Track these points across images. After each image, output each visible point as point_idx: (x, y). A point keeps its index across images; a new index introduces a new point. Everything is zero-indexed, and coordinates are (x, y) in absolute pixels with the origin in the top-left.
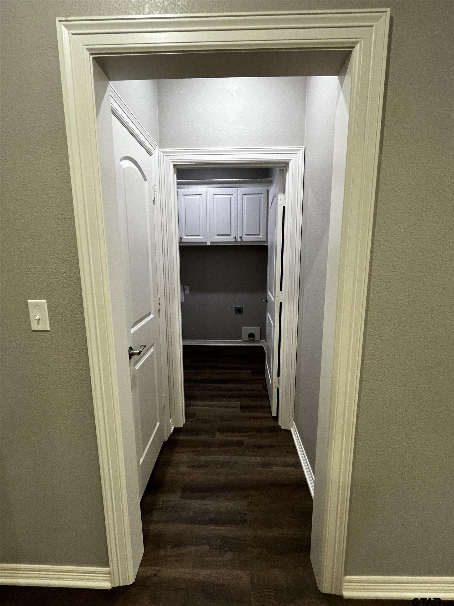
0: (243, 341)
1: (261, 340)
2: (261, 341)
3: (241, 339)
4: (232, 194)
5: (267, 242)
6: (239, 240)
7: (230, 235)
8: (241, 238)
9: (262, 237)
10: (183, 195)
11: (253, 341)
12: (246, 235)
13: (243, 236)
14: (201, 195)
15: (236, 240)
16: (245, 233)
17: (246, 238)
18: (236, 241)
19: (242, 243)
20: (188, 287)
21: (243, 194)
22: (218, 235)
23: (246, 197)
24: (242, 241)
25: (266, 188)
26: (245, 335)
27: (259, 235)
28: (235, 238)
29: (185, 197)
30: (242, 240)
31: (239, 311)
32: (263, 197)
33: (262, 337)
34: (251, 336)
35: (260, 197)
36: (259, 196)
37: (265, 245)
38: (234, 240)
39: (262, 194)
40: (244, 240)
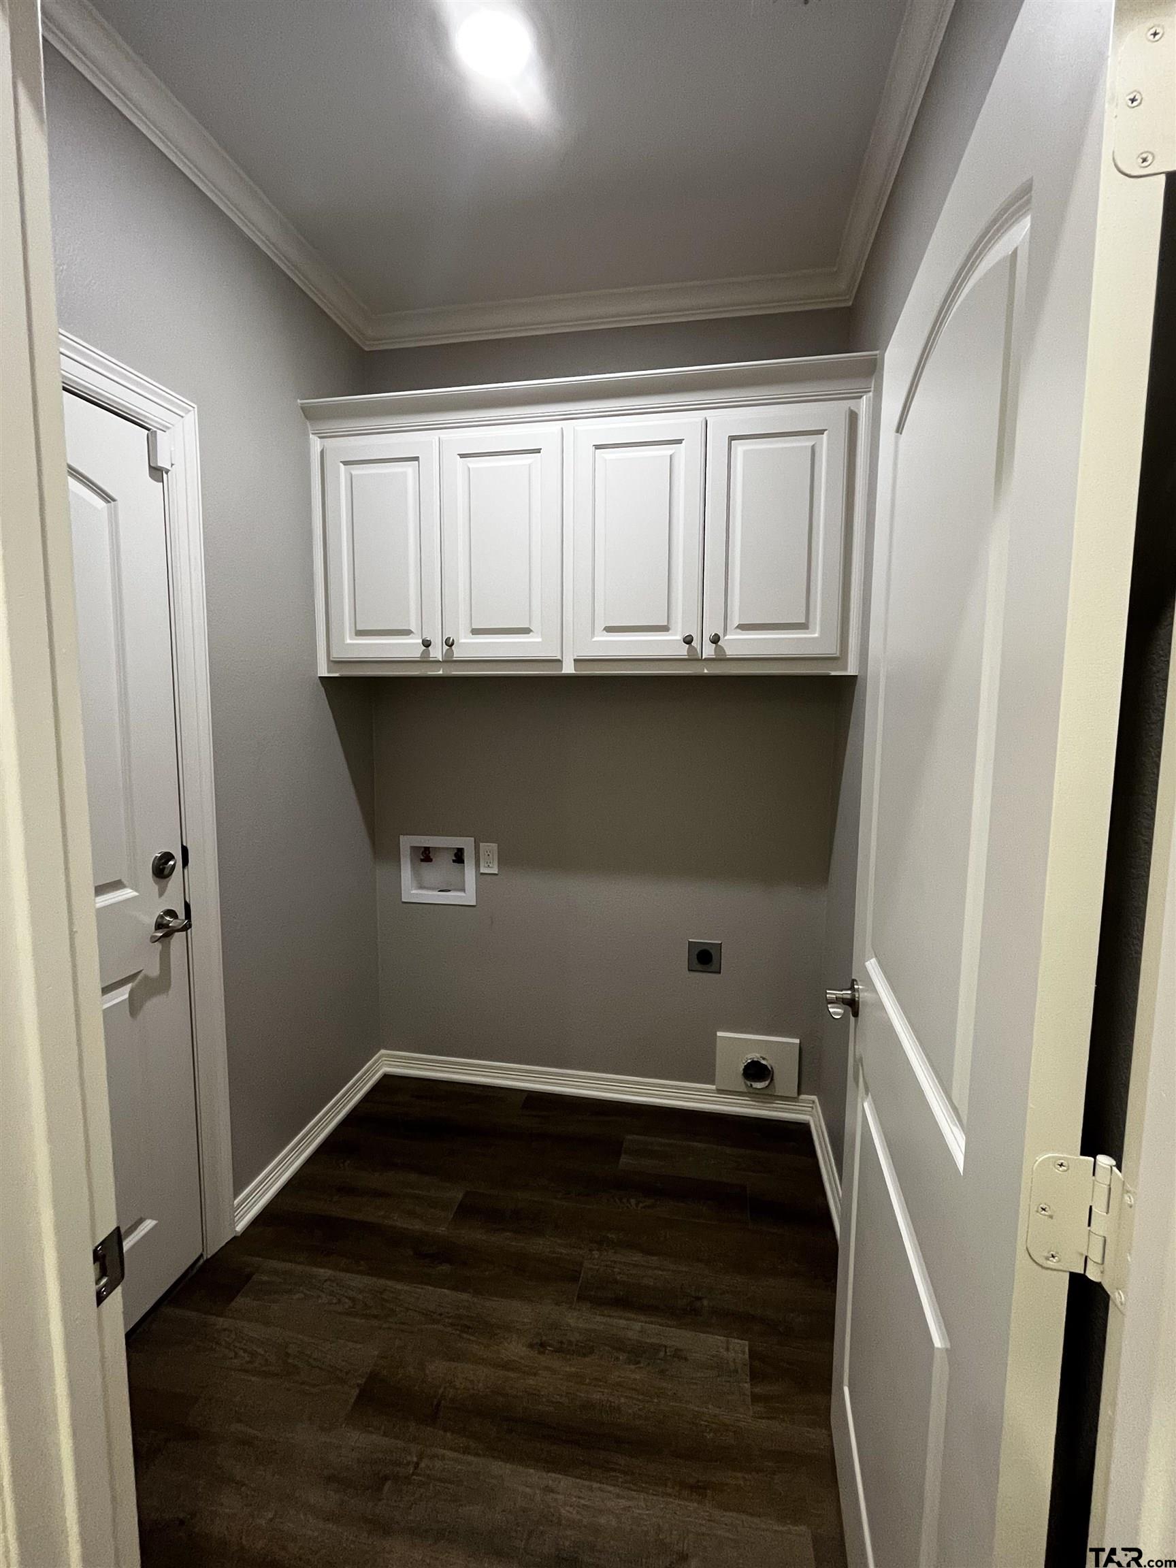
0: (719, 1091)
1: (799, 1093)
2: (804, 1101)
3: (713, 1083)
4: (679, 441)
5: (841, 659)
6: (709, 651)
7: (665, 629)
8: (715, 640)
9: (816, 635)
10: (462, 456)
11: (767, 1096)
12: (743, 627)
13: (725, 634)
14: (538, 451)
15: (692, 650)
16: (735, 620)
17: (738, 644)
18: (694, 659)
19: (723, 664)
20: (494, 846)
21: (732, 438)
22: (609, 629)
23: (745, 452)
24: (721, 659)
25: (846, 405)
26: (730, 1065)
27: (803, 626)
28: (688, 640)
29: (471, 466)
30: (719, 650)
31: (704, 958)
32: (828, 448)
33: (804, 1079)
34: (756, 1071)
35: (813, 446)
36: (806, 442)
37: (833, 673)
38: (683, 651)
39: (821, 432)
40: (730, 652)
